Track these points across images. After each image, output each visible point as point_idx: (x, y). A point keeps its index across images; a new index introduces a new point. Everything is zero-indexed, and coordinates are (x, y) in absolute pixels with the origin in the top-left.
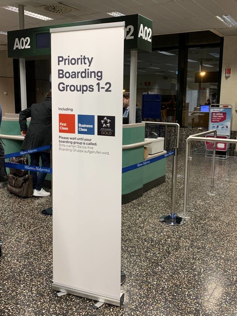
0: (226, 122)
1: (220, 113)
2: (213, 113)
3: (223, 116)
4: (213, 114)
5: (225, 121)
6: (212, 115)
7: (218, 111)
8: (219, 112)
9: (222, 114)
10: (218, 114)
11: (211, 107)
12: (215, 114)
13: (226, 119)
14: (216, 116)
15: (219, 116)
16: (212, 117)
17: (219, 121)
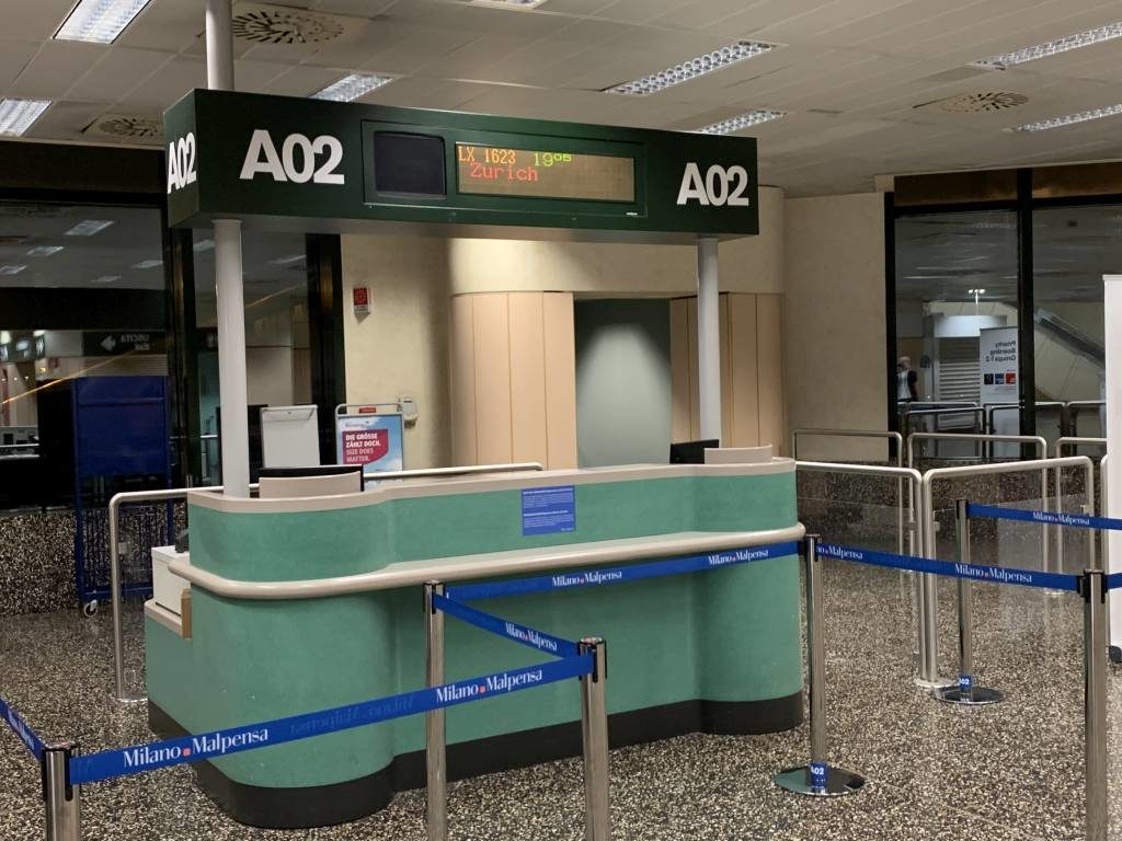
0: (390, 459)
1: (369, 432)
2: (345, 434)
3: (378, 443)
4: (348, 437)
5: (386, 456)
6: (345, 441)
7: (363, 426)
8: (365, 429)
9: (375, 436)
10: (362, 437)
11: (339, 413)
12: (352, 437)
13: (386, 452)
14: (356, 444)
15: (367, 444)
16: (345, 448)
17: (367, 458)
